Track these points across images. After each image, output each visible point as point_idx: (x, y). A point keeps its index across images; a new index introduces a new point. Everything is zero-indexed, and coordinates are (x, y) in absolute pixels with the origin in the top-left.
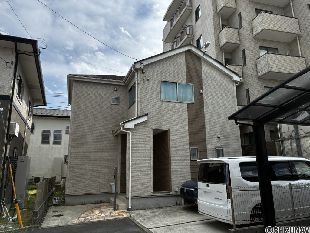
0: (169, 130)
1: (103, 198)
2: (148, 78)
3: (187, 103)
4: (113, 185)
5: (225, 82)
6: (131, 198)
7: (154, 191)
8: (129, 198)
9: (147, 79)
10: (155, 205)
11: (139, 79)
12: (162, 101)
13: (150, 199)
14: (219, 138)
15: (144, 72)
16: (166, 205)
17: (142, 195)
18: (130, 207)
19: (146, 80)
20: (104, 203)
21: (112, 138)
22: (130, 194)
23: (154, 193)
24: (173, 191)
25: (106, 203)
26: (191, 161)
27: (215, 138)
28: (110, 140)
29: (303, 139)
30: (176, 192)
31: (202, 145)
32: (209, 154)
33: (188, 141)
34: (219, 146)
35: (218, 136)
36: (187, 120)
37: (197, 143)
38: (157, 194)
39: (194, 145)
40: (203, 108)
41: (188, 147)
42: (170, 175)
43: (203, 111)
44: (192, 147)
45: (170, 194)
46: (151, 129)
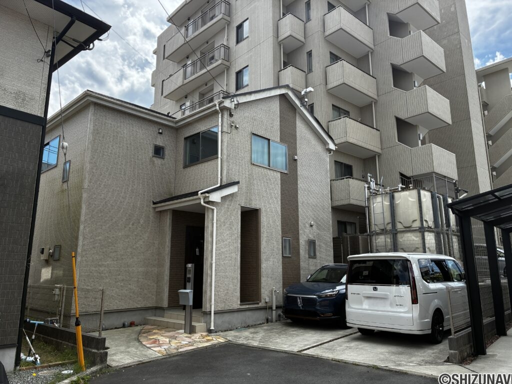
0: (260, 209)
1: (135, 318)
2: (238, 126)
3: (281, 172)
4: (190, 292)
5: (319, 148)
6: (214, 313)
7: (241, 301)
8: (210, 314)
9: (236, 127)
10: (242, 324)
11: (225, 124)
12: (253, 164)
13: (236, 315)
14: (311, 226)
15: (233, 115)
16: (255, 323)
17: (227, 308)
18: (212, 328)
19: (233, 127)
20: (137, 326)
21: (152, 215)
22: (213, 307)
23: (241, 305)
24: (263, 301)
25: (141, 325)
26: (283, 256)
27: (308, 226)
28: (149, 217)
29: (402, 235)
30: (266, 302)
31: (295, 235)
32: (301, 248)
33: (280, 227)
34: (312, 237)
35: (310, 223)
36: (280, 197)
37: (290, 232)
38: (244, 307)
39: (286, 234)
40: (296, 181)
41: (280, 237)
42: (259, 277)
43: (296, 186)
44: (285, 236)
45: (259, 306)
46: (239, 205)
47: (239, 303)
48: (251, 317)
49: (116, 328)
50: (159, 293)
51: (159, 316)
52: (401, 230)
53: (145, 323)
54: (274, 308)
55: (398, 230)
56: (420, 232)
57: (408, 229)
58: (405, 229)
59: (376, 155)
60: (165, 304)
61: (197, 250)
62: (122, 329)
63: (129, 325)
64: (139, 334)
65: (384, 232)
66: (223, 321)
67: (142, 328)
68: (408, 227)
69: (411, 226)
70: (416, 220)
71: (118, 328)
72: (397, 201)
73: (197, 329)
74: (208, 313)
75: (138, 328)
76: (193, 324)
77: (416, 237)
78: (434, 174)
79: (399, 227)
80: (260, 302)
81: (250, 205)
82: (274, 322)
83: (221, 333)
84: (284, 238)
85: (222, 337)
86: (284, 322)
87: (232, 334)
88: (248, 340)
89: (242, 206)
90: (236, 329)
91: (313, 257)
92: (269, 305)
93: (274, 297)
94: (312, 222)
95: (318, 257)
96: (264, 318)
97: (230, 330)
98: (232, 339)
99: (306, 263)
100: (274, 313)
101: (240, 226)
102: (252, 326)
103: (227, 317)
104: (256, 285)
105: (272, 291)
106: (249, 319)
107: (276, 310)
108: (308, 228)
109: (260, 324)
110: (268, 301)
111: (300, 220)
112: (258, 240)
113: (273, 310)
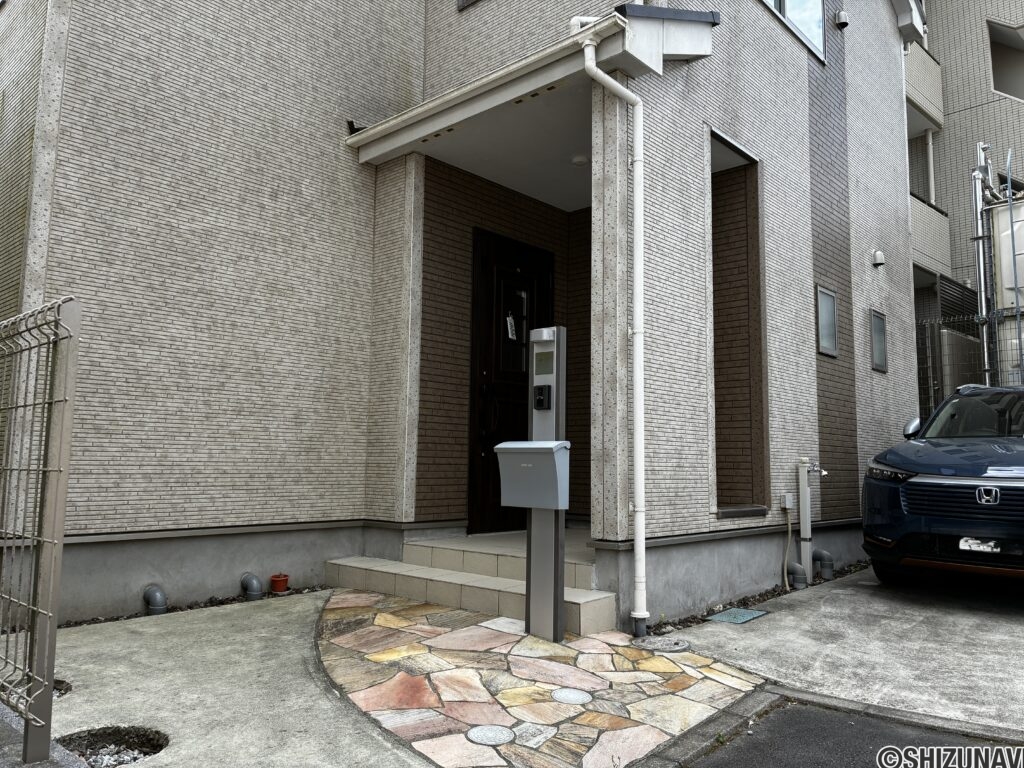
0: (761, 163)
1: (290, 562)
3: (810, 53)
4: (557, 449)
6: (647, 549)
8: (631, 550)
10: (722, 592)
13: (704, 554)
14: (879, 265)
18: (642, 612)
20: (299, 591)
21: (346, 173)
22: (641, 520)
23: (720, 516)
24: (775, 507)
25: (313, 589)
26: (819, 353)
28: (334, 181)
30: (784, 510)
31: (843, 287)
32: (856, 334)
33: (810, 249)
34: (877, 303)
35: (874, 256)
36: (807, 140)
37: (832, 271)
38: (728, 524)
39: (823, 277)
40: (843, 102)
41: (810, 283)
42: (765, 416)
43: (844, 116)
44: (821, 282)
45: (766, 524)
46: (705, 125)
47: (714, 509)
48: (757, 565)
49: (213, 602)
50: (377, 471)
51: (381, 556)
53: (327, 580)
54: (806, 532)
59: (926, 131)
60: (405, 509)
61: (510, 320)
62: (236, 606)
63: (266, 588)
64: (319, 635)
66: (667, 583)
67: (320, 604)
71: (222, 603)
73: (586, 619)
74: (623, 546)
75: (304, 605)
76: (566, 598)
80: (770, 507)
81: (735, 136)
82: (813, 585)
83: (687, 638)
84: (819, 288)
85: (716, 661)
86: (856, 586)
87: (734, 639)
88: (864, 682)
89: (713, 129)
90: (711, 612)
91: (880, 369)
92: (791, 519)
93: (807, 493)
94: (879, 253)
95: (890, 370)
96: (780, 569)
97: (694, 617)
98: (778, 677)
99: (866, 383)
100: (807, 549)
101: (709, 210)
102: (759, 601)
103: (681, 565)
104: (748, 445)
105: (797, 469)
106: (740, 570)
107: (810, 540)
108: (869, 270)
109: (776, 592)
110: (789, 504)
111: (853, 240)
112: (758, 277)
113: (805, 540)
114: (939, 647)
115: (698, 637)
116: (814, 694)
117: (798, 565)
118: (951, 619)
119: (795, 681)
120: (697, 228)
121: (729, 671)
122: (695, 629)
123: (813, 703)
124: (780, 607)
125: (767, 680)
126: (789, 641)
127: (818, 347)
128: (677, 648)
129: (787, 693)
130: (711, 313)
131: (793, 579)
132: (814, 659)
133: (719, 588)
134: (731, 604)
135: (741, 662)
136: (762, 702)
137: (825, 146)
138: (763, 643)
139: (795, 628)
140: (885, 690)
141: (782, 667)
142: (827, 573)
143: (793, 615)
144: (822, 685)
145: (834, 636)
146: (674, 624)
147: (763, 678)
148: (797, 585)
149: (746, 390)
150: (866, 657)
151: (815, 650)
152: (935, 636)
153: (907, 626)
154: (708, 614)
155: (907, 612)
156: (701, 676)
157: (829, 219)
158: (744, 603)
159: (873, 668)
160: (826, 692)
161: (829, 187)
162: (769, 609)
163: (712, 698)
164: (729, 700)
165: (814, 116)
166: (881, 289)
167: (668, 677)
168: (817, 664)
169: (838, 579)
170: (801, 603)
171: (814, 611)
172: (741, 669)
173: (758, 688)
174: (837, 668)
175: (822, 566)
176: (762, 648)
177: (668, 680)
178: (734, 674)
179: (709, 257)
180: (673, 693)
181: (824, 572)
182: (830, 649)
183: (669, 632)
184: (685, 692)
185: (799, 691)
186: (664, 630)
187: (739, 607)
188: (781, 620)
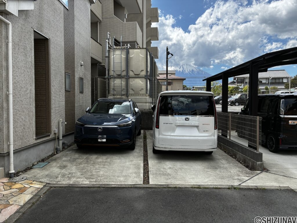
3: (64, 6)
8: (9, 155)
13: (32, 150)
18: (12, 171)
22: (12, 146)
23: (36, 139)
24: (53, 133)
26: (66, 91)
27: (79, 65)
29: (133, 79)
30: (55, 134)
31: (73, 72)
32: (76, 84)
33: (64, 63)
34: (81, 75)
35: (81, 63)
36: (63, 32)
37: (70, 68)
38: (39, 141)
39: (67, 70)
40: (73, 21)
41: (64, 72)
42: (50, 110)
43: (74, 25)
44: (67, 72)
45: (50, 138)
46: (32, 29)
48: (47, 149)
52: (133, 76)
54: (61, 138)
55: (130, 76)
56: (145, 78)
57: (137, 76)
58: (135, 76)
59: (98, 22)
65: (119, 76)
66: (20, 161)
68: (137, 75)
69: (140, 74)
70: (143, 70)
72: (131, 56)
77: (142, 82)
78: (136, 43)
79: (131, 74)
80: (51, 134)
81: (41, 31)
82: (62, 151)
83: (26, 176)
84: (66, 73)
85: (34, 181)
86: (73, 150)
87: (39, 173)
88: (69, 178)
89: (35, 30)
90: (33, 165)
91: (82, 92)
92: (57, 135)
93: (61, 128)
94: (82, 62)
95: (84, 92)
96: (53, 148)
97: (28, 168)
98: (50, 182)
99: (78, 97)
100: (61, 142)
101: (33, 54)
102: (47, 159)
103: (24, 155)
104: (45, 117)
105: (59, 122)
106: (42, 152)
107: (62, 140)
108: (80, 67)
109: (52, 155)
110: (56, 132)
111: (75, 59)
112: (48, 72)
113: (60, 140)
114: (87, 165)
115: (29, 175)
116: (58, 184)
117: (58, 147)
118: (91, 156)
119: (53, 182)
120: (30, 60)
121: (37, 183)
122: (28, 172)
123: (57, 187)
124: (52, 160)
125: (47, 183)
126: (54, 171)
127: (65, 89)
128: (23, 180)
129: (52, 186)
130: (34, 84)
131: (57, 151)
132: (59, 175)
133: (36, 158)
134: (39, 161)
135: (40, 180)
136: (45, 190)
137: (68, 33)
138: (47, 173)
139: (56, 166)
140: (74, 179)
141: (51, 179)
142: (66, 147)
143: (56, 162)
144: (60, 182)
145: (65, 167)
146: (22, 172)
147: (46, 183)
148: (58, 152)
149: (45, 103)
150: (71, 171)
151: (60, 172)
152: (87, 162)
153: (82, 160)
154: (33, 166)
155: (83, 156)
156: (29, 186)
157: (69, 54)
158: (43, 160)
159: (72, 174)
160: (61, 183)
161: (69, 45)
162: (50, 162)
163: (32, 192)
164: (37, 191)
165: (65, 25)
166: (82, 71)
167: (20, 189)
168: (60, 176)
169: (69, 148)
170: (58, 158)
171: (61, 160)
172: (40, 182)
173: (44, 186)
174: (64, 176)
175: (65, 145)
176: (46, 174)
177: (20, 190)
178: (39, 184)
179: (33, 68)
180: (21, 194)
181: (65, 147)
182: (63, 171)
183: (21, 175)
184: (25, 192)
185: (55, 184)
186: (19, 174)
187: (41, 162)
188: (52, 165)
